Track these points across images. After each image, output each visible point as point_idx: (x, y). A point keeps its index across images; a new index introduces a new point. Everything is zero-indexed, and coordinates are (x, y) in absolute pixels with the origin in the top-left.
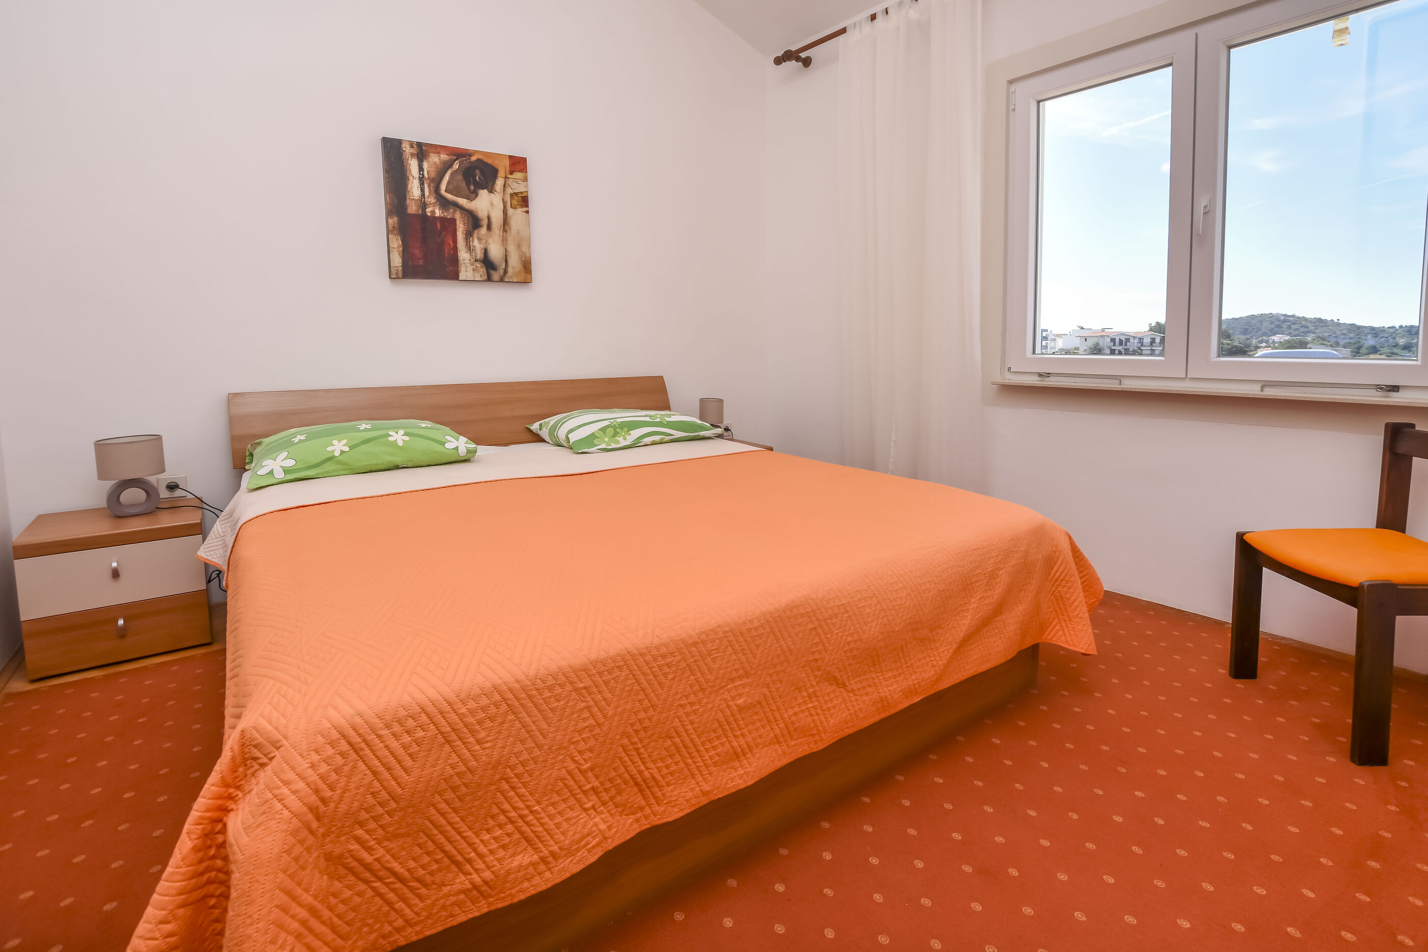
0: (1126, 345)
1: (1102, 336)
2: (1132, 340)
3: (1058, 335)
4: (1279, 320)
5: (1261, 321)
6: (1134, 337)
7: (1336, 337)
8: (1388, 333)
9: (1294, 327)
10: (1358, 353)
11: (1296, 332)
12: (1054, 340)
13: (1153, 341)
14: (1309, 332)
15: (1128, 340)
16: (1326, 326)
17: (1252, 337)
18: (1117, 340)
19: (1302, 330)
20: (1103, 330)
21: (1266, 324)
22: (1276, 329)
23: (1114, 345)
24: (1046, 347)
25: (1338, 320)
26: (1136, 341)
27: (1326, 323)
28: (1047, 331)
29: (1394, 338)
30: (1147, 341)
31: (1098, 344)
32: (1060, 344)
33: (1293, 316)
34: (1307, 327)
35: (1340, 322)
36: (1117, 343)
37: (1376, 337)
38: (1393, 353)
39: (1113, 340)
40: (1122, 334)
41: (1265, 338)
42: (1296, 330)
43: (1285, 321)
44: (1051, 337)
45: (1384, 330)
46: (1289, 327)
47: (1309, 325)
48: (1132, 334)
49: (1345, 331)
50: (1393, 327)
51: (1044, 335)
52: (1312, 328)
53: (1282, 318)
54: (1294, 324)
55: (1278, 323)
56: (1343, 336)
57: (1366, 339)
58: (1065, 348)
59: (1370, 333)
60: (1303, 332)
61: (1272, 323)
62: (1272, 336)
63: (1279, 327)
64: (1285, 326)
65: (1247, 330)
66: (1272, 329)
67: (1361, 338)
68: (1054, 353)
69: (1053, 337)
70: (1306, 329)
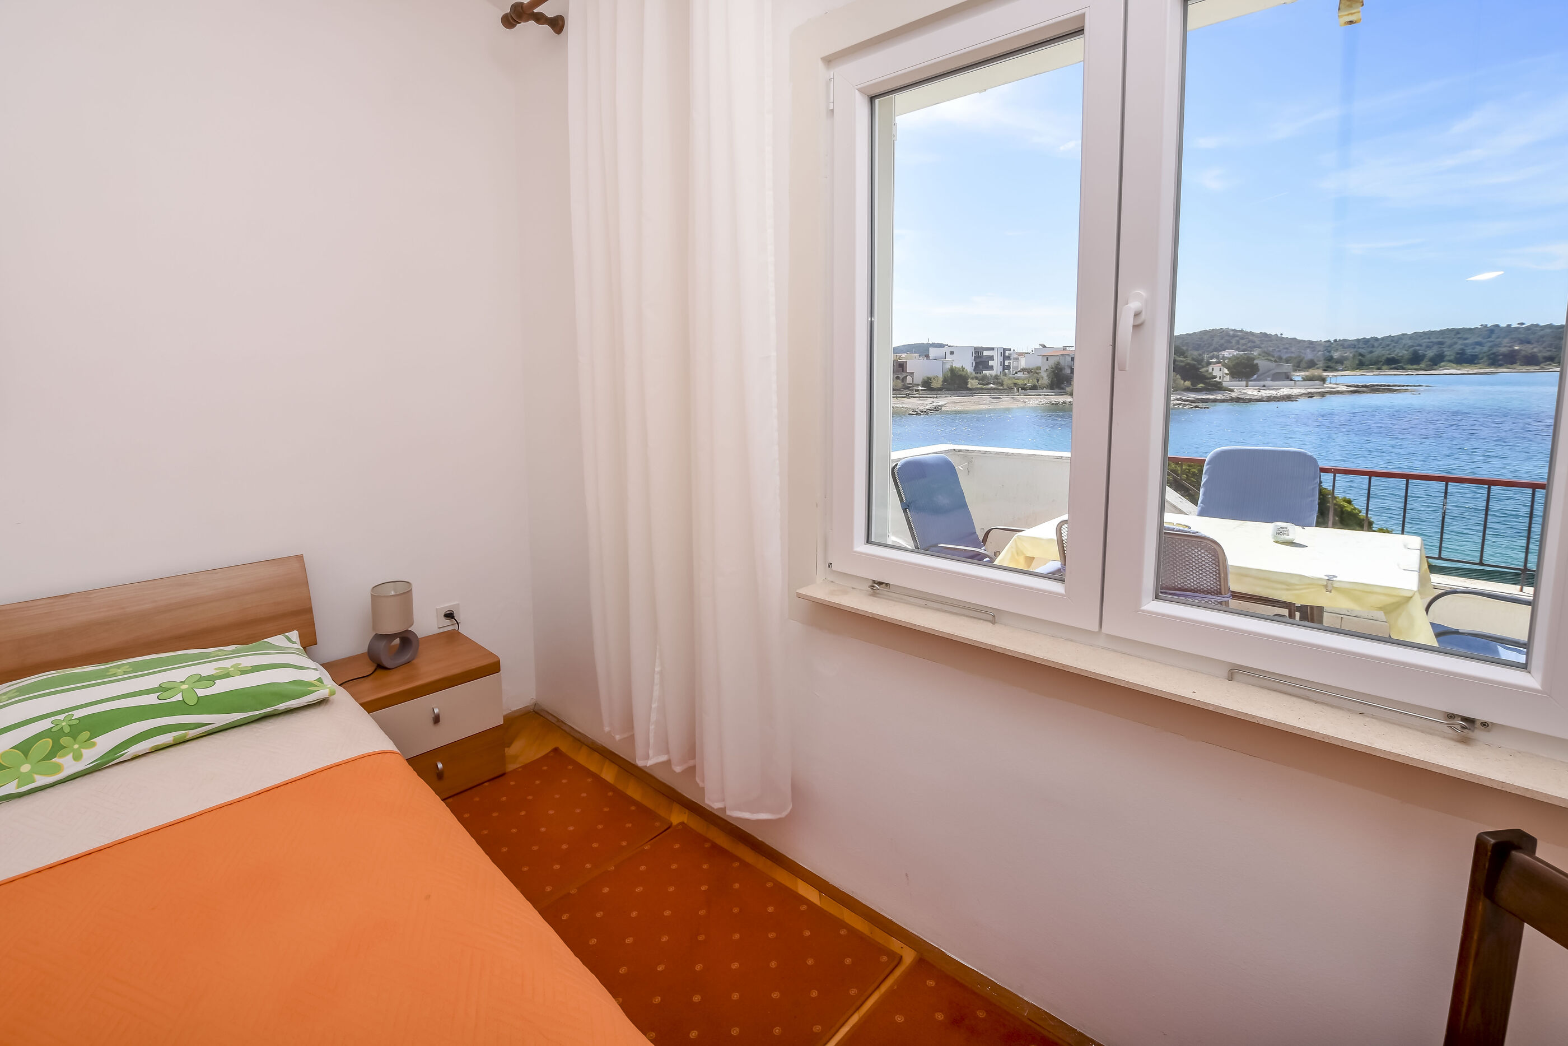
1: (1063, 355)
3: (1021, 354)
4: (1228, 335)
5: (1212, 337)
7: (1279, 351)
9: (1243, 342)
10: (1299, 367)
11: (1244, 347)
12: (1017, 359)
14: (1255, 347)
16: (1271, 341)
17: (1204, 353)
19: (1249, 345)
20: (1064, 349)
21: (1216, 339)
22: (1226, 345)
24: (1009, 367)
25: (1282, 334)
27: (1270, 337)
28: (1010, 350)
29: (1329, 352)
31: (1059, 363)
32: (1023, 363)
33: (1242, 331)
34: (1254, 342)
35: (1283, 336)
37: (1313, 351)
38: (1328, 367)
41: (1215, 353)
42: (1244, 345)
43: (1234, 336)
44: (1013, 357)
45: (1321, 345)
46: (1238, 342)
47: (1255, 339)
49: (1287, 346)
50: (1329, 341)
51: (1007, 354)
52: (1258, 343)
53: (1231, 333)
54: (1242, 338)
55: (1227, 338)
56: (1285, 350)
57: (1305, 354)
58: (1027, 367)
59: (1309, 347)
60: (1250, 347)
61: (1222, 339)
62: (1222, 351)
63: (1229, 342)
64: (1234, 341)
65: (1199, 345)
66: (1223, 345)
67: (1300, 352)
68: (1016, 373)
69: (1016, 356)
70: (1253, 344)
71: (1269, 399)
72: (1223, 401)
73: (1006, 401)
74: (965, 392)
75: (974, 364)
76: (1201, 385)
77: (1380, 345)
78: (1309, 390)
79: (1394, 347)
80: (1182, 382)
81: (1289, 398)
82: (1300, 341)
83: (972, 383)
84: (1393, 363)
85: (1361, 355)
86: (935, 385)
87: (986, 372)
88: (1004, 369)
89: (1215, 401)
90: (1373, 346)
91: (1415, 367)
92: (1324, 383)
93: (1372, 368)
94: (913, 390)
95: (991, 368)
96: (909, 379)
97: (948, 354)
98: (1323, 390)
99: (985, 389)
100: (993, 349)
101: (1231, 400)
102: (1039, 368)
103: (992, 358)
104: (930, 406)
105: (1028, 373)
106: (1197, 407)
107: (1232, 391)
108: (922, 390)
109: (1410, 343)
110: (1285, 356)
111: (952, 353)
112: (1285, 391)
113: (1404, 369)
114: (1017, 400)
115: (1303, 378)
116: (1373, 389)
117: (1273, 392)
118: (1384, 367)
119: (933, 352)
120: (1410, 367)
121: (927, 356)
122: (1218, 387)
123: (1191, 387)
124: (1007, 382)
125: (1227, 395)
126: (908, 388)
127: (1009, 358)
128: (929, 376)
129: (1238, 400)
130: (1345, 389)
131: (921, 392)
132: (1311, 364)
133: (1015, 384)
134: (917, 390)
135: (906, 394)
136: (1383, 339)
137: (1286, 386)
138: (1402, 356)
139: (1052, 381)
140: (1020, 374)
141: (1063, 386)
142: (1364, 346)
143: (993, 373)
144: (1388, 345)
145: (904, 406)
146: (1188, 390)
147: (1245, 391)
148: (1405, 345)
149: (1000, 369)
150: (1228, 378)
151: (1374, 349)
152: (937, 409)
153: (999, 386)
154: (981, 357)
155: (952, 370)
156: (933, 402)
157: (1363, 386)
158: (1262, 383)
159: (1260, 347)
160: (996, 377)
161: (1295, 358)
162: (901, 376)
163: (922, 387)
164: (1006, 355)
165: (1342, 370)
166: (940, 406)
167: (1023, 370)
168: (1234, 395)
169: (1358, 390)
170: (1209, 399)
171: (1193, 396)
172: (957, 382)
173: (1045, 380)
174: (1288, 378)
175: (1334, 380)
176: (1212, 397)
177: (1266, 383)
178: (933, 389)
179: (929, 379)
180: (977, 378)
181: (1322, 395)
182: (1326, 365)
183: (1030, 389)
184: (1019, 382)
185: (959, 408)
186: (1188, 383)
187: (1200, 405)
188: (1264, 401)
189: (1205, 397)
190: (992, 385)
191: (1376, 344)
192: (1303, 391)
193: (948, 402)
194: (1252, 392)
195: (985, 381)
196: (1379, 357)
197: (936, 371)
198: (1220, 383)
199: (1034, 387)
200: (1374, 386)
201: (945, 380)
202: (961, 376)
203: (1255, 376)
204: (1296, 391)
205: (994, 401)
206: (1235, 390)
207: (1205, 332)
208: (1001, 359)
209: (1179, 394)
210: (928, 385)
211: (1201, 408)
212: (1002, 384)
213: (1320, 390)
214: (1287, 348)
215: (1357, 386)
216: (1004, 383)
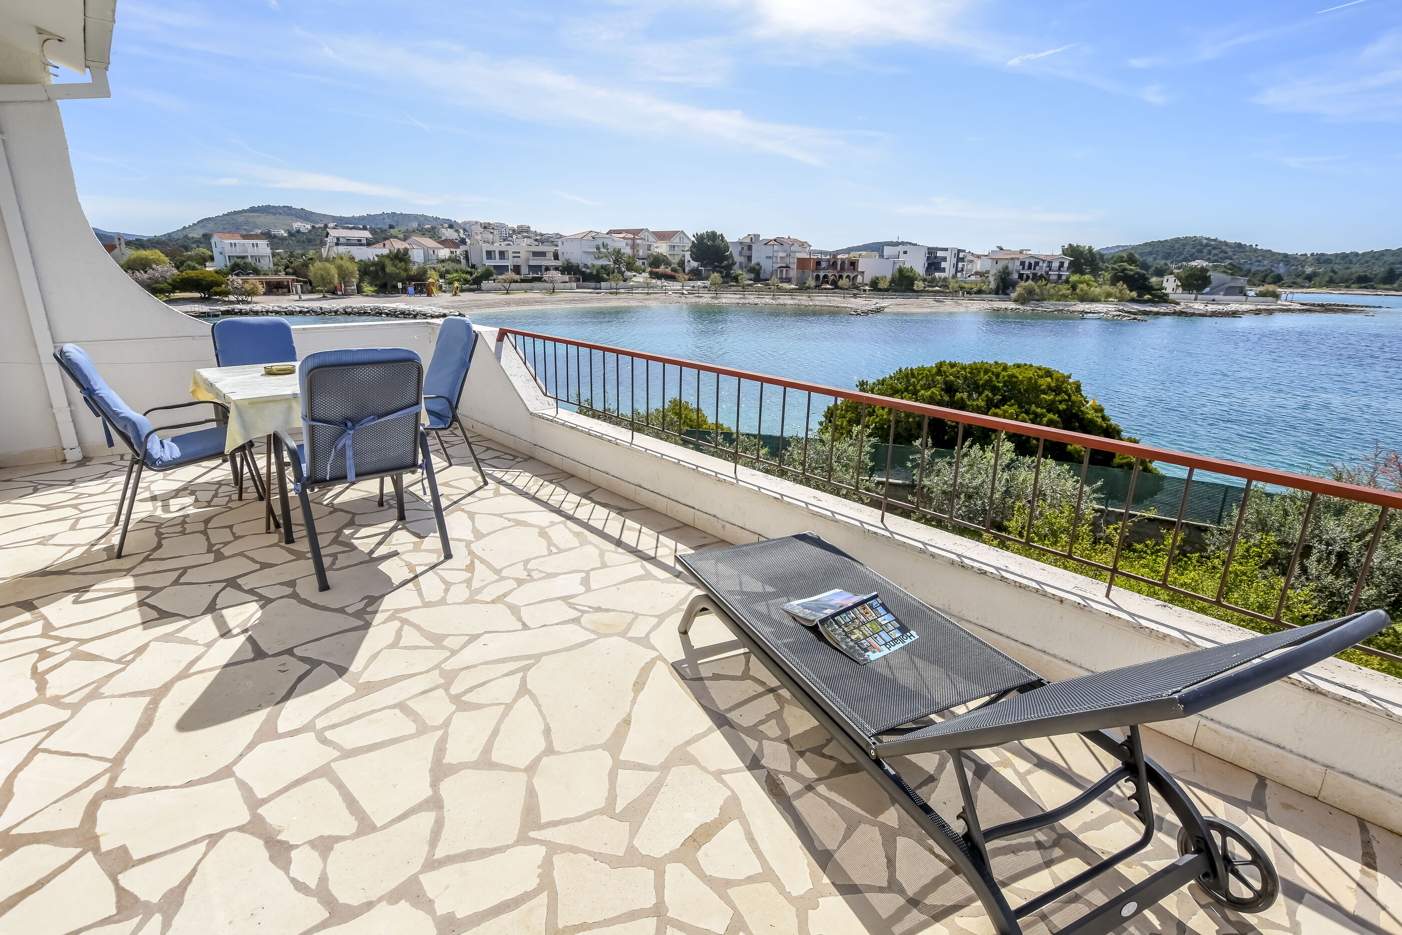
0: (1035, 269)
1: (1012, 259)
2: (1041, 264)
3: (979, 257)
4: (1201, 244)
5: (1184, 245)
6: (1044, 261)
7: (1251, 264)
8: (1299, 260)
9: (1215, 252)
10: (1261, 281)
11: (1215, 258)
12: (972, 261)
13: (1061, 265)
14: (1226, 258)
15: (1037, 264)
16: (1244, 252)
17: (1172, 263)
18: (1027, 264)
19: (1221, 255)
20: (1021, 252)
21: (1188, 248)
22: (1197, 254)
23: (1023, 269)
24: (962, 270)
25: (1257, 245)
26: (1045, 265)
27: (1244, 248)
28: (964, 251)
29: (1303, 267)
30: (1056, 265)
31: (1007, 267)
32: (978, 266)
33: (1215, 240)
34: (1226, 253)
35: (1258, 247)
36: (1026, 267)
37: (1287, 265)
38: (1294, 283)
39: (1023, 263)
40: (1032, 257)
41: (1184, 263)
42: (1216, 255)
43: (1207, 245)
44: (967, 259)
45: (1296, 258)
46: (1209, 253)
47: (1228, 250)
48: (1042, 257)
49: (1260, 258)
50: (1305, 255)
52: (1230, 253)
53: (1205, 242)
54: (1215, 248)
55: (1199, 247)
56: (1257, 263)
57: (1278, 268)
58: (979, 270)
59: (1282, 261)
60: (1222, 258)
61: (1194, 248)
62: (1191, 261)
63: (1200, 251)
64: (1205, 251)
65: (1169, 254)
66: (1193, 254)
67: (1272, 266)
68: (969, 276)
69: (971, 258)
70: (1225, 255)
71: (1214, 314)
72: (1165, 314)
73: (948, 305)
74: (911, 294)
75: (926, 266)
76: (1147, 297)
77: (1358, 261)
78: (1259, 307)
79: (1374, 263)
80: (1128, 292)
81: (1234, 314)
82: (1274, 254)
83: (919, 285)
84: (1364, 282)
85: (1333, 271)
86: (883, 285)
87: (937, 274)
88: (957, 271)
89: (1157, 313)
90: (1351, 262)
91: (1387, 286)
92: (1277, 300)
93: (1341, 286)
94: (860, 290)
95: (943, 270)
96: (859, 279)
97: (901, 253)
98: (1274, 307)
99: (932, 292)
100: (946, 250)
101: (1175, 313)
102: (988, 272)
103: (944, 259)
104: (873, 307)
105: (981, 277)
106: (1135, 319)
107: (1178, 304)
108: (869, 290)
109: (1391, 259)
110: (1254, 269)
111: (905, 252)
112: (1233, 307)
113: (1374, 288)
114: (960, 304)
115: (1256, 294)
116: (1326, 308)
117: (1221, 307)
118: (1353, 286)
119: (887, 251)
120: (1382, 286)
121: (882, 256)
122: (1163, 299)
123: (1138, 298)
124: (953, 284)
125: (1171, 308)
126: (857, 288)
127: (962, 260)
128: (879, 275)
129: (1181, 314)
130: (1298, 307)
131: (867, 292)
132: (1278, 280)
133: (962, 288)
134: (865, 291)
135: (854, 294)
136: (1364, 254)
137: (1236, 302)
138: (1376, 275)
139: (998, 286)
140: (973, 278)
141: (1008, 291)
142: (1341, 261)
143: (942, 275)
144: (1367, 262)
145: (849, 306)
146: (1132, 300)
147: (1191, 305)
148: (1385, 262)
149: (953, 271)
150: (1180, 290)
151: (1352, 266)
152: (878, 311)
153: (945, 290)
154: (936, 257)
155: (901, 270)
156: (877, 303)
157: (1319, 305)
158: (1212, 297)
159: (1231, 259)
160: (945, 279)
161: (1262, 272)
162: (852, 275)
163: (871, 287)
164: (960, 257)
165: (1309, 287)
166: (882, 307)
167: (977, 273)
168: (1178, 308)
169: (1310, 309)
170: (1151, 312)
171: (1136, 307)
172: (905, 283)
173: (993, 285)
174: (1242, 292)
175: (1290, 296)
176: (1155, 309)
177: (1216, 297)
178: (880, 290)
179: (877, 278)
180: (924, 280)
181: (1270, 312)
182: (1292, 280)
183: (975, 293)
184: (966, 285)
185: (901, 309)
186: (1134, 294)
187: (1139, 317)
188: (1207, 316)
189: (1148, 309)
190: (937, 288)
191: (1354, 260)
192: (1252, 307)
193: (892, 304)
194: (1199, 306)
195: (933, 282)
196: (1352, 274)
197: (885, 271)
198: (1167, 295)
199: (980, 292)
200: (1331, 305)
201: (893, 281)
202: (908, 277)
203: (1207, 289)
204: (1245, 307)
205: (937, 304)
206: (1182, 304)
207: (1177, 240)
208: (954, 261)
209: (1123, 305)
210: (875, 286)
211: (1139, 320)
212: (947, 287)
213: (1271, 307)
214: (1259, 261)
215: (1314, 305)
216: (950, 286)
